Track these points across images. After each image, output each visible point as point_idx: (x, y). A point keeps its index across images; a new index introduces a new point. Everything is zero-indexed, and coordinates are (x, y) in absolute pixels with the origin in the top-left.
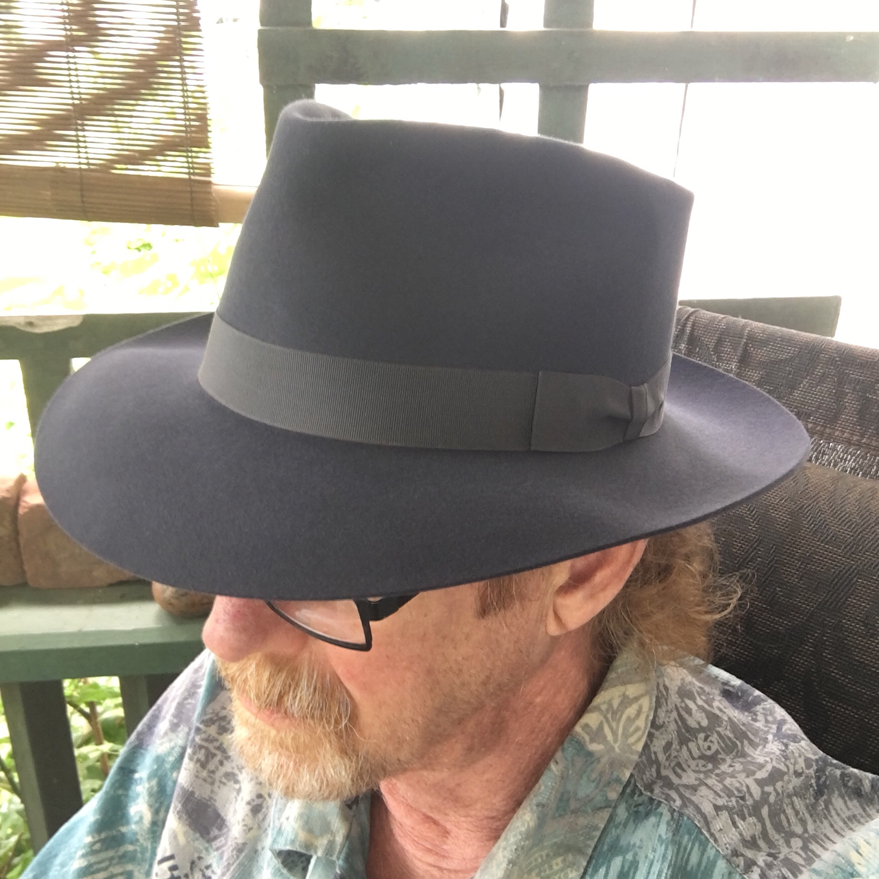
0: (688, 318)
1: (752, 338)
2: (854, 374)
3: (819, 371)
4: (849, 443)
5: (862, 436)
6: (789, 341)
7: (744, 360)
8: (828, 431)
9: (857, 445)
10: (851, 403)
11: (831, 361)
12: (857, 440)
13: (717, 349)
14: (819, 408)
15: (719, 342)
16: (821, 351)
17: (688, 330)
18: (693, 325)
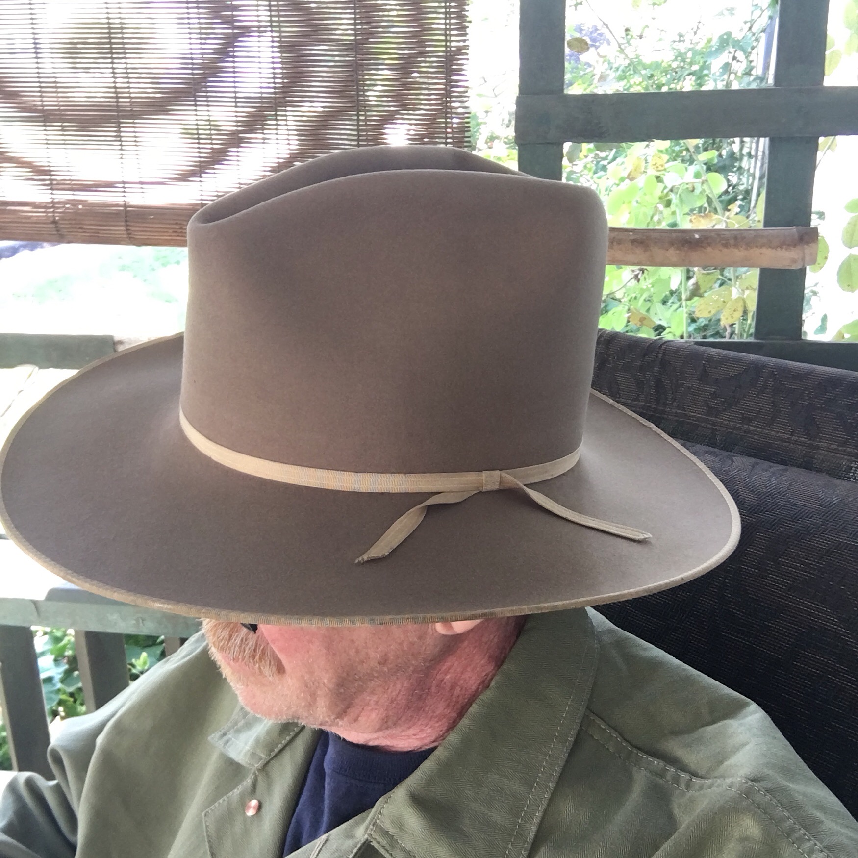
0: (661, 346)
1: (710, 359)
2: (790, 385)
3: (760, 383)
4: (782, 440)
5: (792, 434)
6: (738, 360)
7: (704, 377)
9: (787, 442)
10: (785, 407)
11: (772, 374)
12: (788, 438)
13: (681, 370)
14: (759, 413)
15: (685, 364)
16: (763, 366)
17: (660, 356)
18: (665, 352)
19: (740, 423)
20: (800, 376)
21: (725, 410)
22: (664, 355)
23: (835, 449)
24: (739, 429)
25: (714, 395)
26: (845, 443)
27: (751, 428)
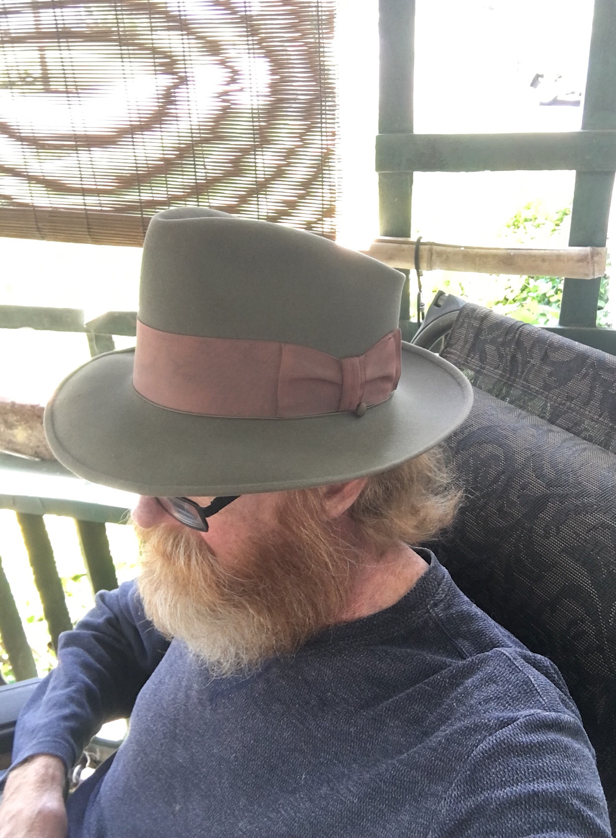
0: (519, 328)
1: (551, 345)
2: (604, 376)
3: (584, 371)
4: (592, 420)
5: (600, 416)
6: (570, 349)
7: (545, 358)
8: (582, 410)
9: (596, 421)
10: (598, 393)
11: (592, 365)
12: (597, 419)
13: (530, 350)
14: (580, 394)
15: (533, 346)
16: (588, 357)
17: (517, 336)
18: (520, 334)
19: (565, 400)
21: (556, 388)
22: (520, 336)
24: (564, 404)
25: (550, 375)
27: (573, 405)
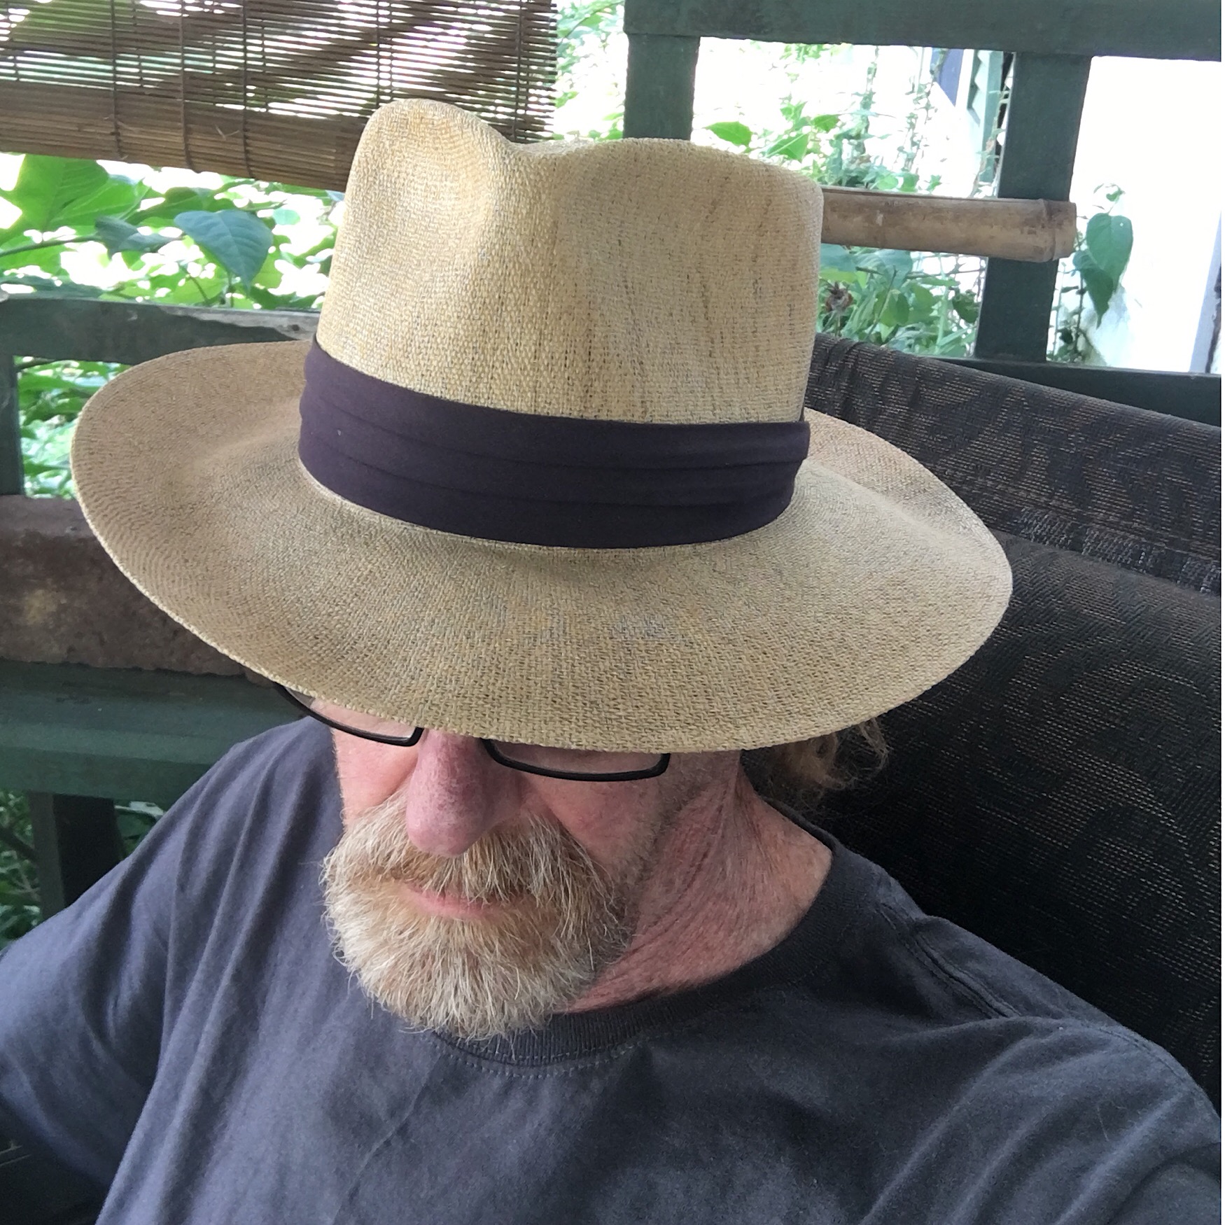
0: (849, 353)
1: (925, 376)
2: (1044, 422)
3: (1003, 416)
5: (1051, 497)
6: (969, 381)
7: (915, 402)
8: (1011, 490)
9: (1045, 508)
10: (1039, 456)
11: (1018, 406)
12: (1045, 502)
13: (882, 388)
16: (1006, 394)
18: (856, 360)
19: (972, 475)
20: (1065, 411)
21: (948, 453)
22: (856, 363)
23: (1118, 523)
24: (971, 483)
25: (932, 430)
26: (1130, 517)
27: (990, 483)
